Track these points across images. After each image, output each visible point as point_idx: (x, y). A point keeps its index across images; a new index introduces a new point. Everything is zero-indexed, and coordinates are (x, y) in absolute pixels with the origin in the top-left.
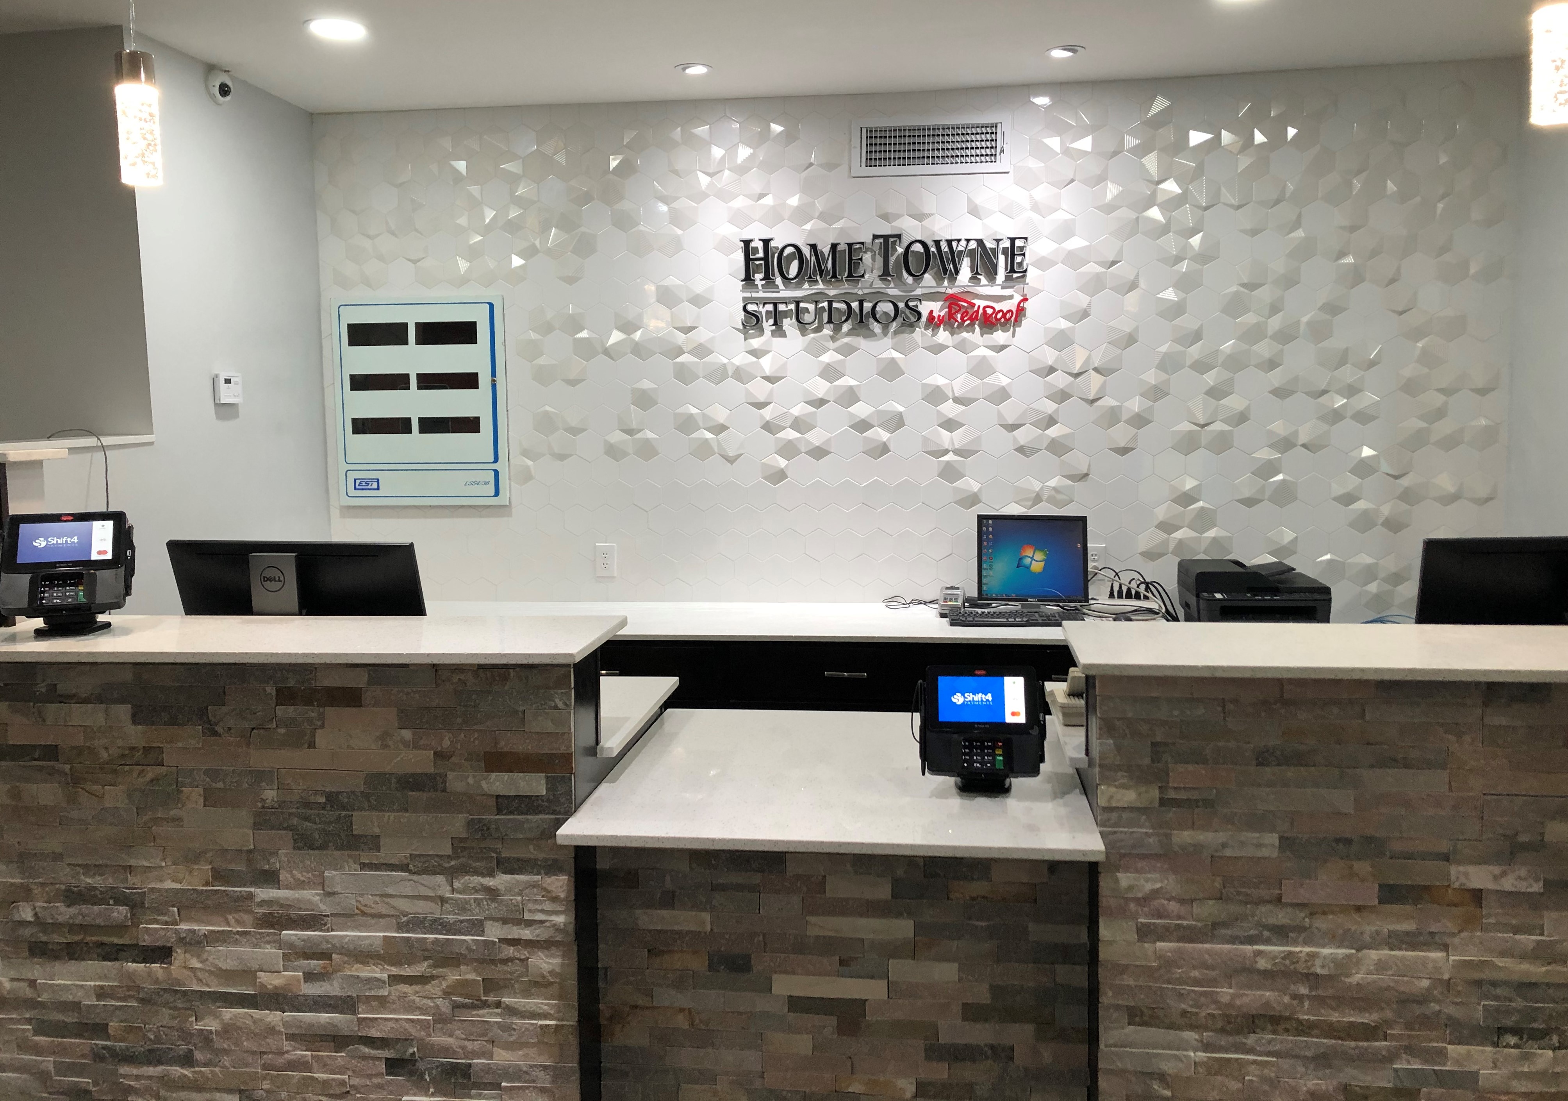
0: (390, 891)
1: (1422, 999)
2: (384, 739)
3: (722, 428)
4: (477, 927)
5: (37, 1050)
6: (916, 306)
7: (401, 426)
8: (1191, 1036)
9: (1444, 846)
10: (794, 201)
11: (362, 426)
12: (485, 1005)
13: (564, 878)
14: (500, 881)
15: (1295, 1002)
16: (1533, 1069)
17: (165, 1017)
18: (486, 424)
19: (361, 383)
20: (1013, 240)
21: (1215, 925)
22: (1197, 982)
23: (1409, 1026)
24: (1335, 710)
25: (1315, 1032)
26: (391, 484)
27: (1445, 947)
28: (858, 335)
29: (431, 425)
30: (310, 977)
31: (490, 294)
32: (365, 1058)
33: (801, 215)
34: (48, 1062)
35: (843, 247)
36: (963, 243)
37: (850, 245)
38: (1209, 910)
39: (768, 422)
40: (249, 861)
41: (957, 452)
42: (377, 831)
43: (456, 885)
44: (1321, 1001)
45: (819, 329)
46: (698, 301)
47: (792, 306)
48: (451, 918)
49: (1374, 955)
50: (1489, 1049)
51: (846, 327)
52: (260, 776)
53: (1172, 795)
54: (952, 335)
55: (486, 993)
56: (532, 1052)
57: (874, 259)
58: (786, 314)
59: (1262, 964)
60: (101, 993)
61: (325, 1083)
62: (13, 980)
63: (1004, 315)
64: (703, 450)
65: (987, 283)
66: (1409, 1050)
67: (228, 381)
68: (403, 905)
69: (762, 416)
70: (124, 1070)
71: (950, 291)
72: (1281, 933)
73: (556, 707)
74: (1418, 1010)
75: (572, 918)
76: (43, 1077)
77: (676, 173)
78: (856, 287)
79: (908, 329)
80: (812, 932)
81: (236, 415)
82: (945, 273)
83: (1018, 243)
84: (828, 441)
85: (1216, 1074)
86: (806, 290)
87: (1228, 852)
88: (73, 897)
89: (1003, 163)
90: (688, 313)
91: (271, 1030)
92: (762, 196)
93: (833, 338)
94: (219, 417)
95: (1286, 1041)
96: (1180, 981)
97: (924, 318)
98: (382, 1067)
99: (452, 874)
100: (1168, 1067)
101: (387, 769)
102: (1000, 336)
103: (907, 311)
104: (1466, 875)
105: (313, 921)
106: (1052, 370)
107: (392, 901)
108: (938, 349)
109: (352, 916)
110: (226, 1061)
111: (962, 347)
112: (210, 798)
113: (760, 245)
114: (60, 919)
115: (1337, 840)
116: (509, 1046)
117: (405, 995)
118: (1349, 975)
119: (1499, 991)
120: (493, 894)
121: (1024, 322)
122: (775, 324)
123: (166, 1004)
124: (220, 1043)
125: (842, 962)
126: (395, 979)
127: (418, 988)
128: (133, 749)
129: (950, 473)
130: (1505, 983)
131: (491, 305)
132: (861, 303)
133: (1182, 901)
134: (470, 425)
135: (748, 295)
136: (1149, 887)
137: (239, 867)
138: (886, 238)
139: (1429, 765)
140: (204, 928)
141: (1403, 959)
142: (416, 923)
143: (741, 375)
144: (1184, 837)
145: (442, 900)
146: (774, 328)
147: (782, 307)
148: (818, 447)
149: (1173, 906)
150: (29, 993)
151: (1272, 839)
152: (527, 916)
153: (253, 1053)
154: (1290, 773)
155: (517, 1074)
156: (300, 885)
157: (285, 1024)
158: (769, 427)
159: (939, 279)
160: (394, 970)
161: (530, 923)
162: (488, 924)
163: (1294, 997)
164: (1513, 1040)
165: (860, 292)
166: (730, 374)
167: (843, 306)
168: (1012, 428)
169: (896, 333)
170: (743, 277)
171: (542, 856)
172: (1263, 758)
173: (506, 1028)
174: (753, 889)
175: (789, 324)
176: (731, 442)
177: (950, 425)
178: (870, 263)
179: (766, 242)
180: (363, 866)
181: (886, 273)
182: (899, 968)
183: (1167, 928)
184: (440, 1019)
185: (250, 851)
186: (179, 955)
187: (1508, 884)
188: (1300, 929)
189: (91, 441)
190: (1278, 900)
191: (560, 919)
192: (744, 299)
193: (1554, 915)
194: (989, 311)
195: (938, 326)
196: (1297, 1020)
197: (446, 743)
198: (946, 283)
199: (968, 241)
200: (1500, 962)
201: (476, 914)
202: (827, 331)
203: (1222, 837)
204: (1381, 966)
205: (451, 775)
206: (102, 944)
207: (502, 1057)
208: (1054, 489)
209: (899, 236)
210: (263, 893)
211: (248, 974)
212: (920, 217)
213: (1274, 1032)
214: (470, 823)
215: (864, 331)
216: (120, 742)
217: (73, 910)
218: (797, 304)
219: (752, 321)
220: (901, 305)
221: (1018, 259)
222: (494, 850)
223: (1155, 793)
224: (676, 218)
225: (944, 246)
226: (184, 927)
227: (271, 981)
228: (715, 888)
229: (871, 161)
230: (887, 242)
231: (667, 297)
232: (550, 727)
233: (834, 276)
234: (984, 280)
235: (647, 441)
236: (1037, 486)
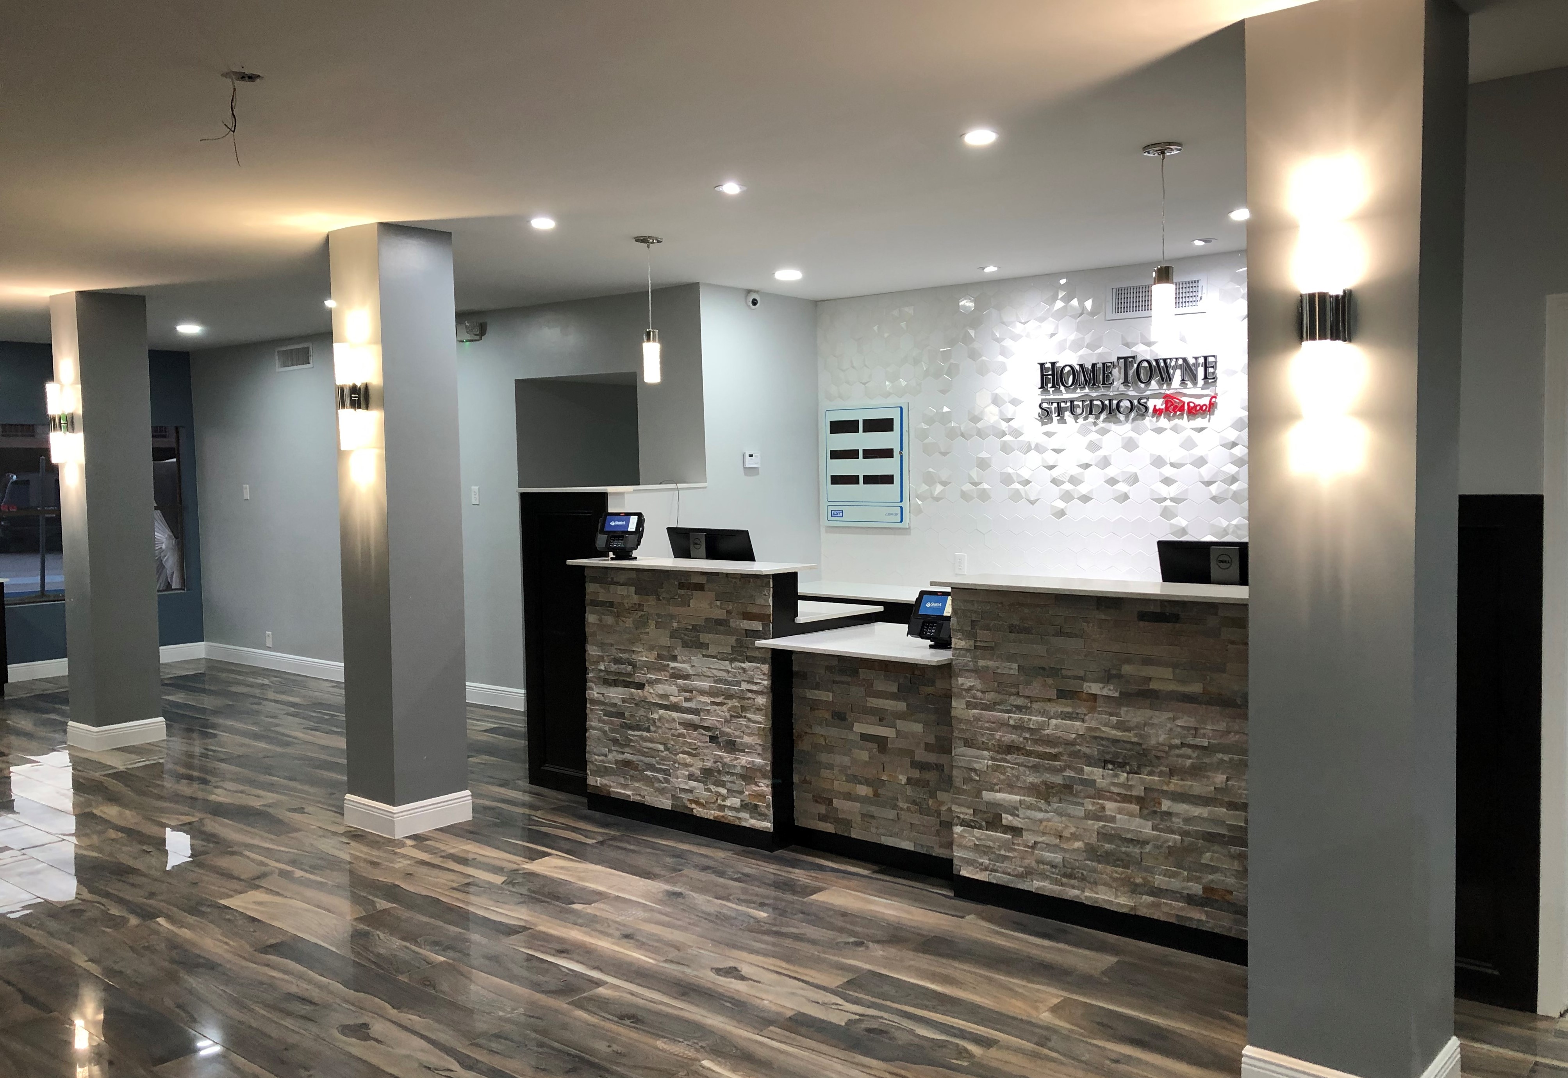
0: (711, 667)
1: (1073, 743)
2: (710, 605)
3: (1027, 482)
4: (738, 683)
5: (604, 722)
6: (1146, 403)
7: (852, 480)
8: (986, 753)
9: (1081, 673)
10: (1073, 336)
11: (836, 480)
12: (741, 717)
13: (767, 665)
14: (747, 665)
15: (1025, 741)
16: (1119, 782)
17: (642, 712)
18: (897, 479)
19: (836, 455)
20: (1206, 358)
21: (995, 704)
22: (988, 729)
23: (1070, 755)
24: (1039, 609)
25: (1033, 756)
26: (850, 513)
27: (1083, 721)
28: (1110, 422)
29: (870, 480)
30: (686, 700)
31: (901, 402)
32: (703, 734)
33: (1076, 346)
34: (607, 728)
35: (1100, 365)
36: (1175, 360)
37: (1104, 364)
38: (990, 696)
39: (1054, 478)
40: (669, 651)
41: (1172, 500)
42: (707, 641)
43: (733, 666)
44: (1036, 742)
45: (1086, 418)
46: (1015, 402)
47: (1069, 404)
48: (730, 679)
49: (1054, 721)
50: (1101, 770)
51: (1103, 416)
52: (672, 617)
53: (979, 644)
54: (1169, 421)
55: (742, 712)
56: (756, 738)
57: (1120, 373)
58: (1066, 409)
59: (1012, 722)
60: (624, 700)
61: (690, 743)
62: (598, 693)
63: (1201, 407)
64: (1016, 496)
65: (1192, 386)
66: (1069, 767)
67: (751, 456)
68: (716, 672)
69: (1051, 475)
70: (629, 732)
71: (1168, 392)
72: (1019, 709)
73: (765, 595)
74: (1073, 748)
75: (770, 682)
76: (605, 732)
77: (1003, 323)
78: (1108, 391)
79: (1140, 418)
80: (869, 705)
81: (758, 474)
82: (1163, 381)
83: (1211, 359)
84: (1091, 491)
85: (995, 771)
86: (1079, 393)
87: (999, 671)
88: (617, 661)
89: (1201, 306)
90: (1010, 410)
91: (674, 720)
92: (1052, 335)
93: (1095, 424)
94: (746, 474)
95: (1021, 759)
96: (982, 728)
97: (1151, 410)
98: (708, 739)
99: (732, 661)
100: (977, 766)
101: (712, 616)
102: (1199, 422)
103: (1141, 406)
104: (1090, 687)
105: (687, 677)
106: (1234, 444)
107: (713, 671)
108: (1159, 431)
109: (699, 676)
110: (660, 731)
111: (1175, 429)
112: (658, 625)
113: (1049, 365)
114: (612, 669)
115: (1040, 668)
116: (749, 735)
117: (715, 710)
118: (1045, 730)
119: (1104, 743)
120: (744, 670)
121: (1216, 412)
122: (1059, 415)
123: (643, 707)
124: (658, 724)
125: (880, 720)
126: (713, 703)
127: (720, 707)
128: (635, 604)
129: (1167, 514)
130: (1108, 739)
131: (901, 408)
132: (1110, 401)
133: (983, 692)
134: (888, 480)
135: (1044, 397)
136: (969, 684)
137: (665, 653)
138: (1126, 358)
139: (1076, 636)
140: (654, 677)
141: (1065, 724)
142: (719, 681)
143: (1039, 449)
144: (982, 663)
145: (728, 672)
146: (1059, 418)
147: (1063, 405)
148: (1084, 495)
149: (979, 694)
150: (602, 699)
151: (1015, 666)
152: (755, 681)
153: (668, 729)
154: (1021, 636)
155: (751, 747)
156: (684, 662)
157: (679, 718)
158: (1055, 482)
159: (1160, 384)
160: (713, 700)
161: (756, 683)
162: (743, 682)
163: (1025, 738)
164: (1110, 766)
165: (1111, 394)
166: (1033, 447)
167: (1099, 403)
168: (1209, 483)
169: (1134, 420)
170: (1040, 386)
171: (760, 656)
172: (1012, 629)
173: (748, 727)
174: (848, 683)
175: (1067, 414)
176: (1032, 491)
177: (1167, 481)
178: (1117, 374)
179: (1053, 364)
180: (704, 656)
181: (1126, 382)
182: (899, 723)
183: (976, 703)
184: (727, 721)
185: (669, 647)
186: (647, 687)
187: (1105, 692)
188: (1026, 708)
189: (673, 486)
190: (1017, 694)
191: (766, 683)
192: (1042, 400)
193: (1125, 709)
194: (1192, 405)
195: (1160, 415)
196: (1027, 750)
197: (731, 607)
198: (1165, 387)
199: (1177, 359)
200: (1103, 729)
201: (739, 678)
202: (1091, 419)
203: (997, 664)
204: (1057, 727)
205: (732, 620)
206: (624, 681)
207: (747, 739)
208: (1236, 526)
209: (1133, 357)
210: (672, 664)
211: (666, 696)
212: (1149, 344)
213: (1018, 755)
214: (737, 640)
215: (1114, 419)
216: (632, 602)
217: (616, 666)
218: (1072, 402)
219: (1046, 415)
220: (1135, 402)
221: (1211, 370)
222: (745, 652)
223: (972, 643)
224: (1004, 352)
225: (1162, 364)
226: (649, 676)
227: (673, 699)
228: (834, 682)
229: (1118, 310)
230: (1127, 361)
231: (996, 401)
232: (762, 602)
233: (1094, 384)
234: (1189, 384)
235: (984, 490)
236: (1224, 523)
